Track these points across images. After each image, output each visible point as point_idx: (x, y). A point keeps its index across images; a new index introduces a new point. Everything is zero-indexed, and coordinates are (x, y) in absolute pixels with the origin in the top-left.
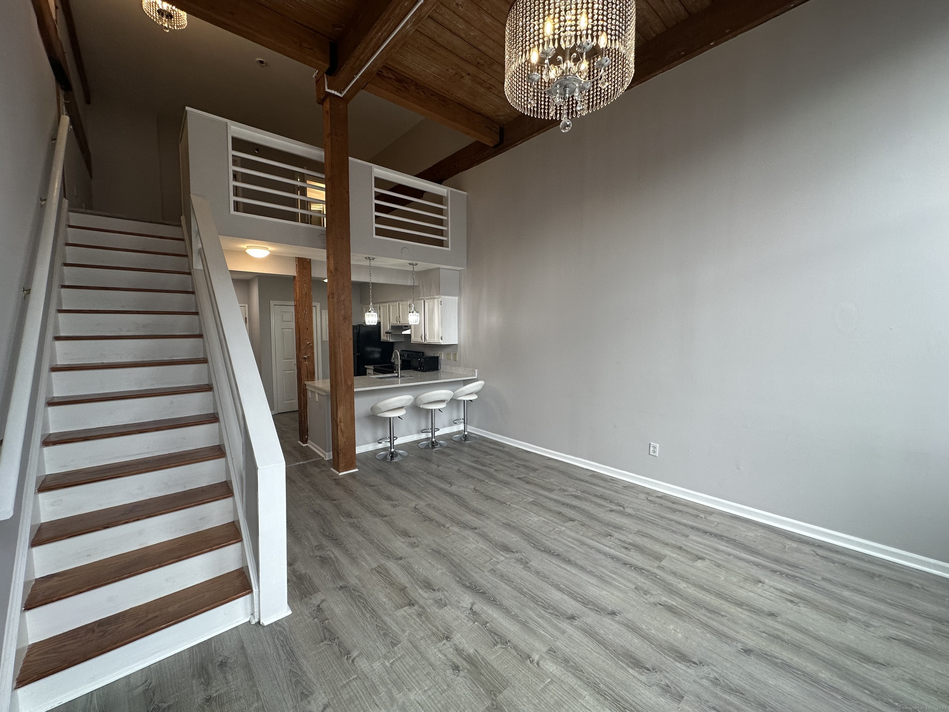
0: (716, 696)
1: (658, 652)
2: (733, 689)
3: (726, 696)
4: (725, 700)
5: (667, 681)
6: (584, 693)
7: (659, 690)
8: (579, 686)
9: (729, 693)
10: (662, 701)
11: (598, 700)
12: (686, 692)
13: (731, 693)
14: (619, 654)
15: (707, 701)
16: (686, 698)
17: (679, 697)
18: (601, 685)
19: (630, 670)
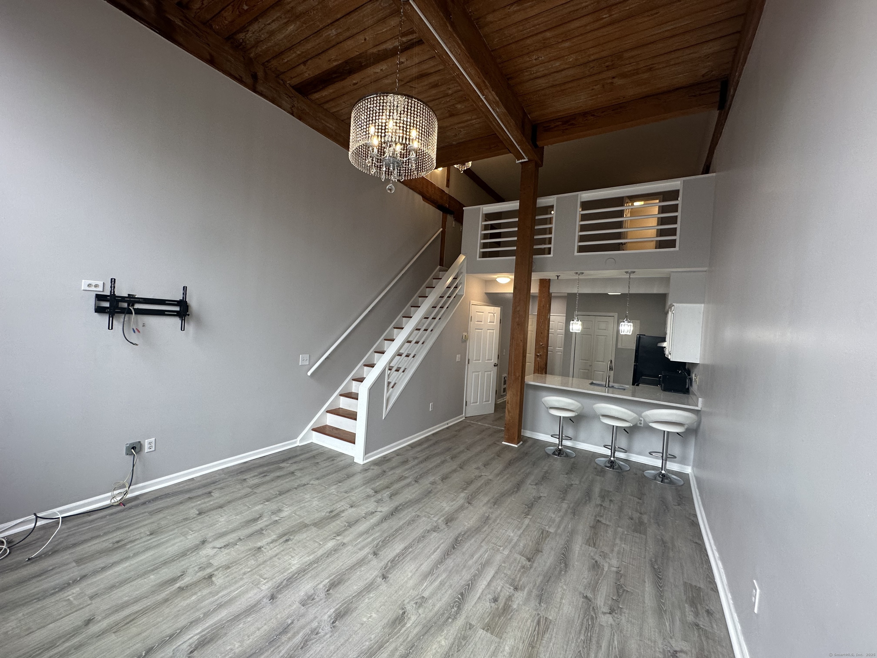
0: (302, 628)
1: (345, 600)
2: (307, 642)
3: (301, 634)
4: (298, 632)
5: (317, 600)
6: (311, 557)
7: (310, 594)
8: (316, 555)
9: (304, 638)
10: (302, 593)
11: (306, 562)
12: (307, 609)
13: (303, 639)
14: (342, 576)
15: (298, 620)
16: (303, 608)
17: (303, 603)
18: (316, 565)
19: (327, 581)
